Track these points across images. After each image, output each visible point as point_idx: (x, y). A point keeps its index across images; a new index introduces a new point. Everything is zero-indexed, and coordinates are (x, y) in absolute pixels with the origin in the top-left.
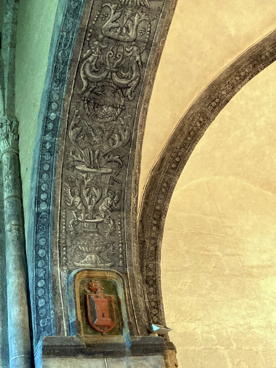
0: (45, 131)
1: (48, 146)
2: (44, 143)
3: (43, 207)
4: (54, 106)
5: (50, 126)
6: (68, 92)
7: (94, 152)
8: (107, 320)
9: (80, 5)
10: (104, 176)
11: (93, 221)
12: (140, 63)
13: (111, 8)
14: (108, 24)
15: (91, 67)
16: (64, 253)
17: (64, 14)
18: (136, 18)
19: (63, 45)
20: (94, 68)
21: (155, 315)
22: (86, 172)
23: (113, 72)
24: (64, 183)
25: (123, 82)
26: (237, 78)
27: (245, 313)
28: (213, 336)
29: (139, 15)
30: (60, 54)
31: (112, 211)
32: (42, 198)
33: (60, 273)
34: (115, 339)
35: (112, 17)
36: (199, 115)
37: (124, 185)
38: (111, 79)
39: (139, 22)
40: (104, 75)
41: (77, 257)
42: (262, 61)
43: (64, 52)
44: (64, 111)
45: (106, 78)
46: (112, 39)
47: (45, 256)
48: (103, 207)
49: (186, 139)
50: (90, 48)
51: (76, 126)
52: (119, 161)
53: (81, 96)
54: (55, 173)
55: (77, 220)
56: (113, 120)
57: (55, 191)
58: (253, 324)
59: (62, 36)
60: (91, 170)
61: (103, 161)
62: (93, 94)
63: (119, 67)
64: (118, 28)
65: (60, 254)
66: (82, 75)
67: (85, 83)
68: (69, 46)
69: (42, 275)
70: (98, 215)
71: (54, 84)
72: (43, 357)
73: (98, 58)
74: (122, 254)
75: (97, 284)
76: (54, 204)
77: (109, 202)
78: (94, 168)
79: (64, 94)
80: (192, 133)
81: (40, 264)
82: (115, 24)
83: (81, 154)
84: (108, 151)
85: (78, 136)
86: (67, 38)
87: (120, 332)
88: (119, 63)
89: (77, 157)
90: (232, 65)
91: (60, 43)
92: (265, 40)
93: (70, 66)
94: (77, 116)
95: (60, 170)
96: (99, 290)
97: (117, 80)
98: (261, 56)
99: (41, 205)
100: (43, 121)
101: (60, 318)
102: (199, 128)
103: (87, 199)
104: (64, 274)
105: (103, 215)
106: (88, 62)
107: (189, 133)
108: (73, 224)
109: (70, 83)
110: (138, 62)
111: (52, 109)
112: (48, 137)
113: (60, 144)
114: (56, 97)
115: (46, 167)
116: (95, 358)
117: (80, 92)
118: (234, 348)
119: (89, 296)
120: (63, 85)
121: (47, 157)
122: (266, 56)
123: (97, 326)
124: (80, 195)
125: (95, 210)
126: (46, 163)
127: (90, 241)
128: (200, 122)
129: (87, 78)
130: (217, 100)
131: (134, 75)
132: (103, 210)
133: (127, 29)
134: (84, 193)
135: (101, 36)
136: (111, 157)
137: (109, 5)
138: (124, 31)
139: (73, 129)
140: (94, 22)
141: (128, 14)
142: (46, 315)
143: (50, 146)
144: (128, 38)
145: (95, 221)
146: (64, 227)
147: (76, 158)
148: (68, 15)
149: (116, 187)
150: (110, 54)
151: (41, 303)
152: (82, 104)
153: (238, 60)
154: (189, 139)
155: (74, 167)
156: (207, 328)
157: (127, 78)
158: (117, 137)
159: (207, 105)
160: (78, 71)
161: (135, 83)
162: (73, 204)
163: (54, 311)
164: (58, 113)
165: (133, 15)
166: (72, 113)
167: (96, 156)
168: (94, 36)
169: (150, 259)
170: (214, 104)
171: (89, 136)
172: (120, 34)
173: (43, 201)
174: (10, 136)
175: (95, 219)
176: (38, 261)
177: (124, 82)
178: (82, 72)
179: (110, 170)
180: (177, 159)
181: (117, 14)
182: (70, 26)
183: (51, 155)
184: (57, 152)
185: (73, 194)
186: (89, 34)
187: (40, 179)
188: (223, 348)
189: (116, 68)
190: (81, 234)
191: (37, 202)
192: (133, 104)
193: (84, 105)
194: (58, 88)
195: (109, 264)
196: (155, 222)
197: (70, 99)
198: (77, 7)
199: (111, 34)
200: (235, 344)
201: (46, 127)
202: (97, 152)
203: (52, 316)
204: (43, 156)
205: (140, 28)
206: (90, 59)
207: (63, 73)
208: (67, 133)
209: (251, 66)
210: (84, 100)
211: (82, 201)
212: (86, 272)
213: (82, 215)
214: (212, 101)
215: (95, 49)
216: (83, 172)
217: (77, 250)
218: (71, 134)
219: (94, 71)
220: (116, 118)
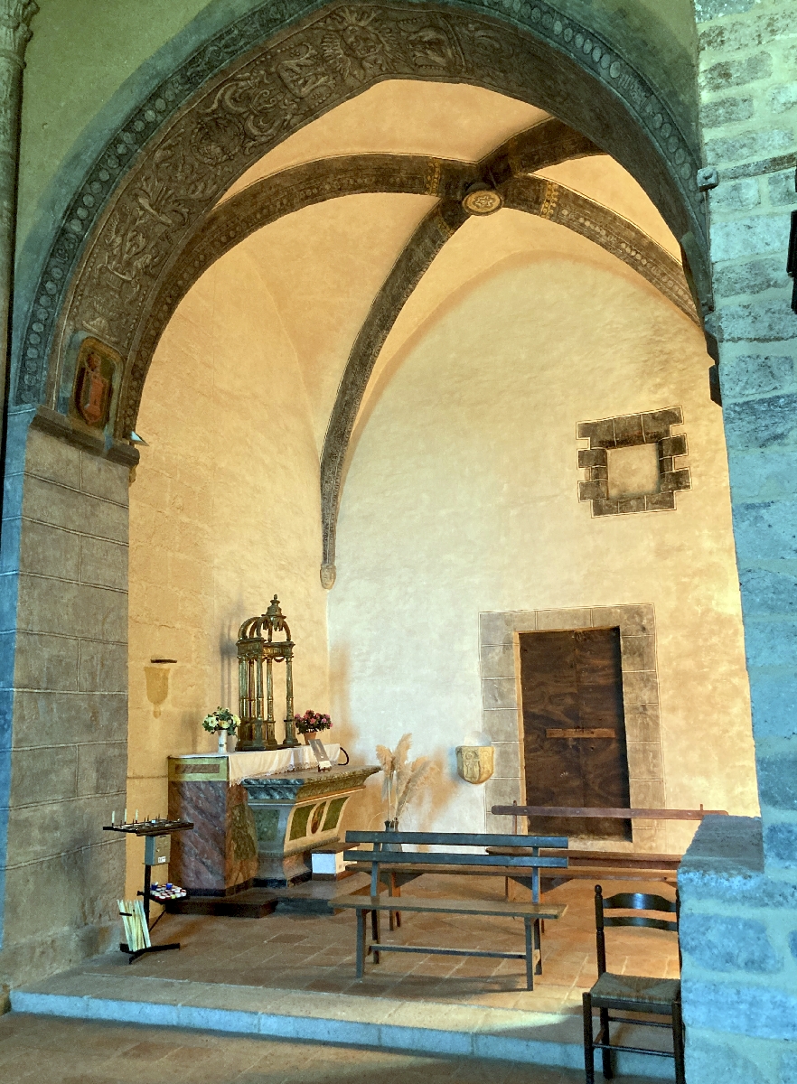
0: (128, 126)
1: (121, 149)
2: (116, 141)
3: (75, 226)
4: (160, 104)
5: (139, 126)
6: (190, 104)
7: (167, 190)
8: (96, 410)
9: (281, 22)
10: (160, 226)
11: (121, 276)
12: (286, 123)
13: (310, 52)
14: (292, 63)
15: (235, 92)
16: (78, 303)
17: (252, 9)
18: (322, 80)
19: (223, 42)
20: (237, 95)
21: (129, 416)
22: (146, 211)
23: (252, 113)
24: (116, 212)
25: (253, 131)
26: (351, 182)
27: (197, 444)
28: (164, 459)
29: (328, 79)
30: (211, 49)
31: (145, 273)
32: (78, 212)
33: (66, 325)
34: (96, 433)
35: (302, 60)
36: (286, 193)
37: (173, 247)
38: (245, 120)
39: (321, 86)
40: (242, 110)
41: (88, 315)
42: (388, 183)
43: (218, 52)
44: (169, 121)
45: (240, 115)
46: (282, 81)
47: (55, 295)
48: (138, 264)
49: (255, 214)
50: (251, 72)
51: (170, 147)
52: (186, 215)
53: (199, 116)
54: (113, 192)
55: (106, 268)
56: (212, 165)
57: (101, 216)
58: (200, 460)
59: (229, 32)
60: (152, 211)
61: (170, 207)
62: (213, 124)
63: (263, 112)
64: (297, 74)
65: (73, 301)
66: (219, 95)
67: (215, 106)
68: (230, 53)
69: (42, 317)
70: (129, 271)
71: (178, 77)
72: (30, 427)
73: (251, 88)
74: (131, 332)
75: (98, 362)
76: (92, 233)
77: (148, 261)
78: (155, 210)
79: (183, 102)
80: (265, 211)
81: (43, 300)
82: (297, 69)
83: (154, 185)
84: (182, 198)
85: (164, 161)
86: (234, 40)
87: (101, 426)
88: (266, 108)
89: (147, 186)
90: (354, 159)
91: (221, 38)
92: (405, 159)
93: (215, 76)
94: (178, 136)
95: (120, 192)
96: (98, 369)
97: (249, 125)
98: (390, 177)
99: (74, 222)
100: (132, 110)
101: (52, 385)
102: (277, 210)
103: (128, 244)
104: (69, 331)
105: (134, 273)
106: (237, 85)
107: (262, 209)
108: (100, 270)
109: (199, 95)
110: (285, 120)
111: (154, 104)
112: (127, 137)
113: (139, 159)
114: (169, 95)
115: (104, 176)
116: (74, 446)
117: (201, 112)
118: (178, 479)
119: (88, 373)
120: (190, 90)
121: (112, 163)
122: (395, 182)
123: (86, 412)
124: (123, 236)
125: (129, 264)
126: (107, 170)
127: (108, 300)
128: (282, 204)
129: (220, 102)
130: (315, 191)
131: (269, 132)
132: (137, 267)
133: (306, 82)
134: (130, 235)
135: (273, 69)
136: (180, 207)
137: (310, 47)
138: (300, 82)
139: (164, 149)
140: (279, 51)
141: (319, 70)
142: (36, 372)
143: (125, 152)
144: (297, 92)
145: (123, 277)
146: (90, 269)
147: (144, 187)
148: (256, 16)
149: (165, 245)
150: (266, 93)
151: (32, 353)
152: (194, 126)
153: (365, 158)
154: (259, 216)
155: (136, 195)
156: (160, 447)
157: (260, 128)
158: (200, 188)
159: (302, 187)
160: (218, 88)
161: (263, 139)
162: (111, 245)
163: (48, 372)
164: (160, 118)
165: (323, 75)
166: (176, 130)
167: (167, 196)
168: (267, 65)
169: (146, 345)
170: (309, 192)
171: (176, 167)
172: (293, 81)
173: (78, 218)
174: (20, 28)
175: (124, 274)
176: (42, 295)
177: (255, 132)
178: (221, 91)
179: (170, 222)
180: (232, 234)
181: (309, 62)
182: (250, 30)
183: (120, 165)
184: (130, 167)
185: (117, 232)
186: (263, 59)
187: (87, 185)
188: (168, 475)
189: (260, 111)
190: (103, 287)
191: (68, 213)
192: (245, 161)
193: (196, 128)
194: (180, 88)
195: (113, 339)
196: (169, 300)
197: (186, 112)
198: (275, 20)
199: (285, 75)
200: (179, 475)
201: (132, 121)
202: (170, 192)
203: (44, 379)
204: (106, 156)
205: (317, 91)
206: (242, 84)
207: (200, 75)
208: (155, 151)
209: (374, 180)
210: (199, 123)
211: (122, 245)
212: (94, 341)
213: (114, 263)
214: (309, 188)
215: (256, 78)
216: (142, 208)
217: (91, 306)
218: (158, 154)
219: (235, 100)
220: (217, 164)
